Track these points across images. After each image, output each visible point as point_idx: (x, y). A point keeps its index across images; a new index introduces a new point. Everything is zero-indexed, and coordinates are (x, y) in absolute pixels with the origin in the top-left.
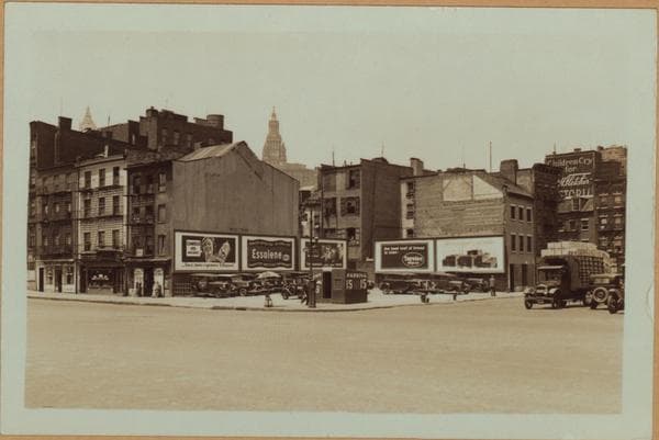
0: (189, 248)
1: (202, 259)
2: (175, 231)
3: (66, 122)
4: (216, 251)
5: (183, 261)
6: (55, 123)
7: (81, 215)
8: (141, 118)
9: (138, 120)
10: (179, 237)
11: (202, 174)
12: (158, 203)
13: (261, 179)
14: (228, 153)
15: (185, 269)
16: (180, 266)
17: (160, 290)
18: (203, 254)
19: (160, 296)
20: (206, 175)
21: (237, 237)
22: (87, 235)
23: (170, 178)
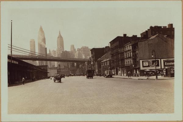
0: (144, 64)
1: (149, 66)
2: (140, 60)
3: (125, 35)
4: (153, 64)
5: (143, 67)
6: (122, 36)
7: (125, 58)
8: (148, 29)
9: (147, 30)
10: (141, 61)
11: (147, 44)
12: (136, 53)
13: (167, 42)
14: (155, 37)
15: (143, 69)
16: (142, 68)
17: (138, 75)
18: (149, 65)
19: (138, 76)
20: (148, 44)
21: (159, 60)
22: (127, 62)
23: (138, 47)
